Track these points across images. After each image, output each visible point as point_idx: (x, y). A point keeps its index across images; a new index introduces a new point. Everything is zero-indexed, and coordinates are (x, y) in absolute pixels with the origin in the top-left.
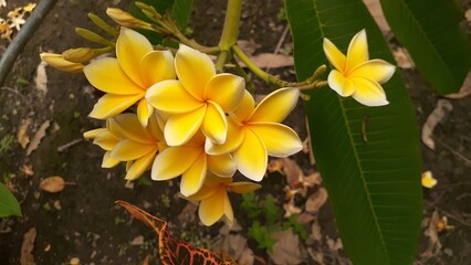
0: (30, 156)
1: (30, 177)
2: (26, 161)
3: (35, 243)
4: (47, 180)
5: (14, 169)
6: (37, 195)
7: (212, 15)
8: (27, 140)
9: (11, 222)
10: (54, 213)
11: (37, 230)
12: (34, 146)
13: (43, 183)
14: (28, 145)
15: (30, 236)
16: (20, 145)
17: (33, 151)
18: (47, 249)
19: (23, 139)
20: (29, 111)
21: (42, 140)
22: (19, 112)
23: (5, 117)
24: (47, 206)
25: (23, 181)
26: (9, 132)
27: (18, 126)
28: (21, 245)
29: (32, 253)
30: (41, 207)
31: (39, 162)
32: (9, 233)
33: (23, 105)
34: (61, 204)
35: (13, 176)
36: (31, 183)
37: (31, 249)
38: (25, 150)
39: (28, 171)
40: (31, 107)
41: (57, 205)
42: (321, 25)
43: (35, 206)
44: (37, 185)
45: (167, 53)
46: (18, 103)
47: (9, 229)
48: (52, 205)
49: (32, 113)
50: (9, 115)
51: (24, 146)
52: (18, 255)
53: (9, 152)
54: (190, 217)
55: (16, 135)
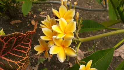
0: (38, 16)
1: (33, 17)
2: (37, 15)
3: (18, 23)
4: (34, 21)
5: (34, 13)
6: (30, 20)
7: (87, 46)
8: (42, 14)
9: (22, 16)
10: (27, 25)
11: (21, 22)
12: (41, 16)
13: (33, 20)
14: (41, 14)
15: (19, 21)
16: (40, 13)
17: (40, 16)
18: (17, 26)
19: (42, 13)
20: (49, 12)
21: (43, 17)
22: (48, 10)
23: (46, 8)
24: (28, 23)
25: (32, 16)
26: (43, 10)
27: (45, 11)
28: (16, 20)
29: (15, 23)
30: (27, 22)
31: (38, 18)
32: (19, 17)
33: (50, 11)
34: (29, 26)
35: (33, 13)
36: (32, 18)
37: (16, 22)
38: (39, 14)
39: (35, 16)
40: (50, 13)
41: (29, 25)
42: (95, 64)
43: (27, 20)
44: (32, 19)
45: (73, 20)
46: (50, 10)
47: (20, 16)
48: (28, 24)
49: (49, 13)
50: (47, 9)
51: (40, 14)
52: (14, 20)
53: (38, 11)
54: (34, 57)
55: (42, 11)
